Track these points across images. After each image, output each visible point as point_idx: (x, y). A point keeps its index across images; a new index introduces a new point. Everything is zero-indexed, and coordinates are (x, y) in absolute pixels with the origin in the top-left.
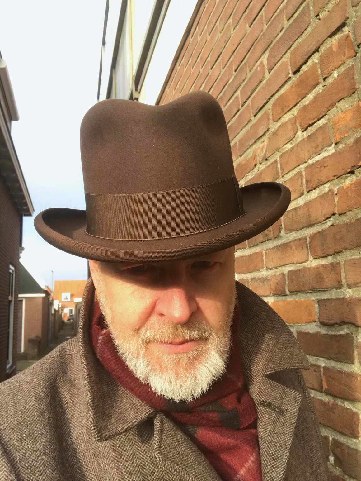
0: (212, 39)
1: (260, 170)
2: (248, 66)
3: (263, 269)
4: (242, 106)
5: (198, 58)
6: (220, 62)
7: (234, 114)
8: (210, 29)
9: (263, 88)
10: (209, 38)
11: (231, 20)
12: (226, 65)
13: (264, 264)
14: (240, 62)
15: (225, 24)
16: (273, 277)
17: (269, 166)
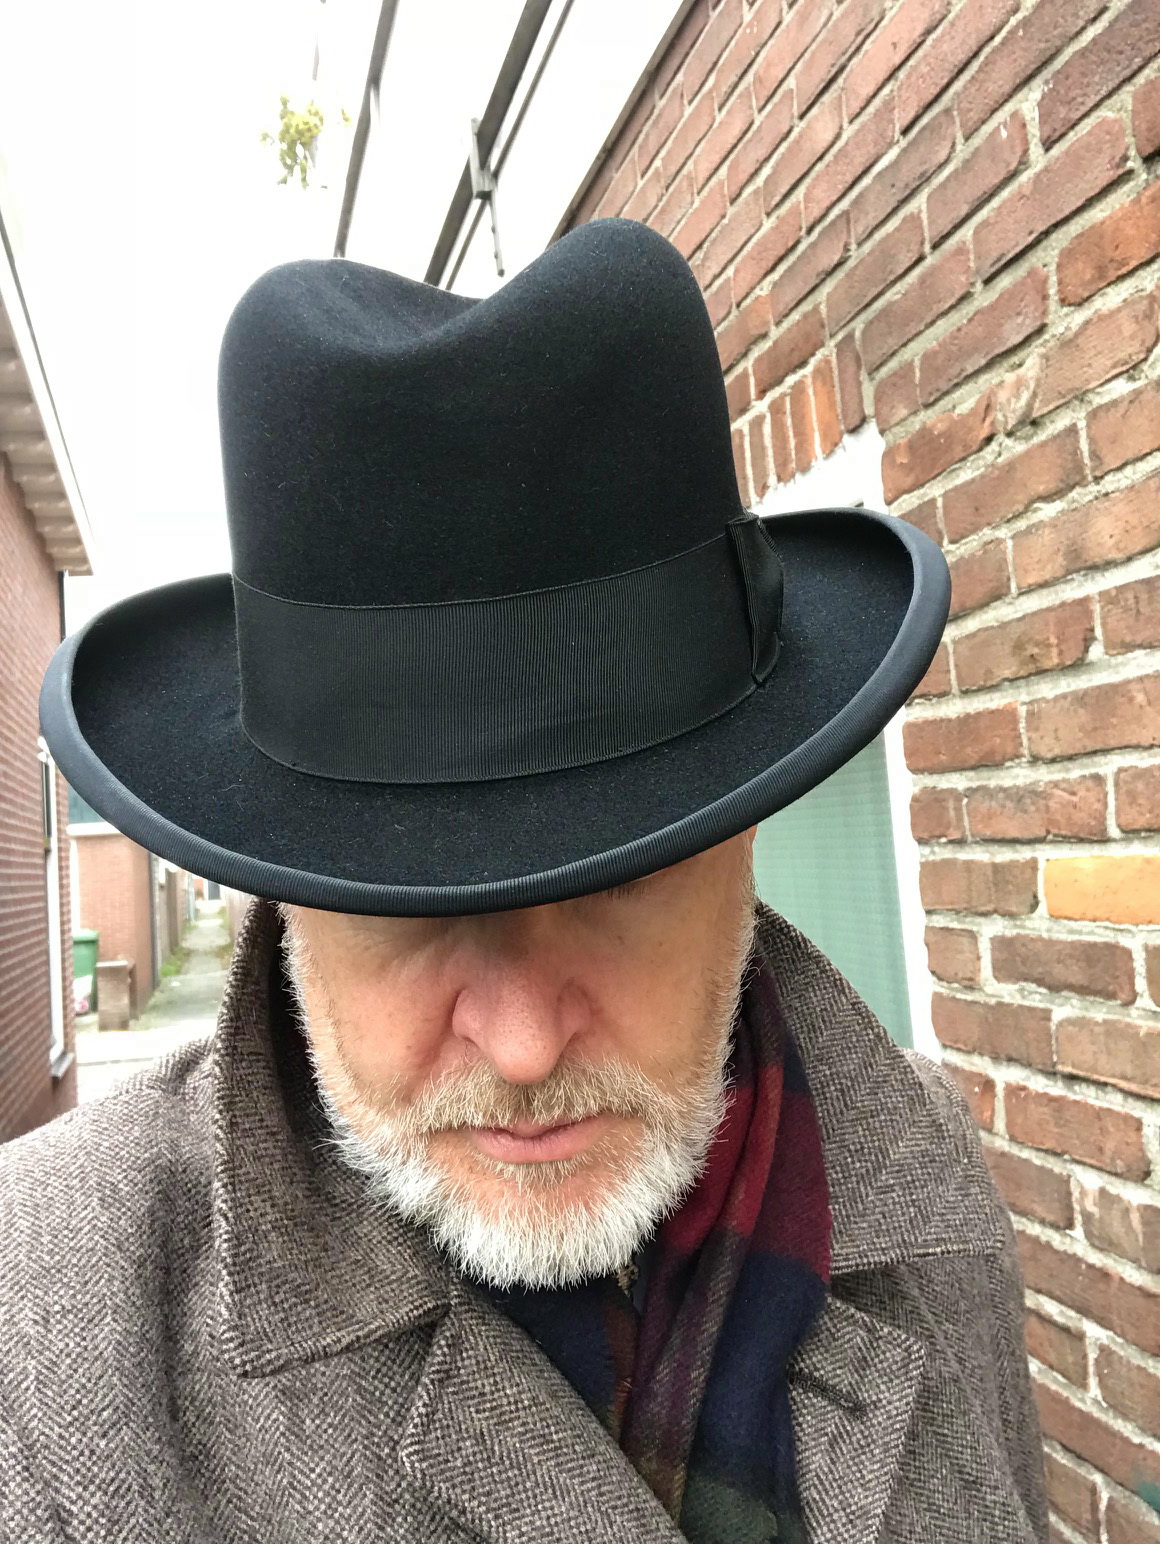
0: (803, 19)
1: (1007, 455)
2: (957, 120)
3: (1017, 761)
4: (935, 246)
5: (741, 77)
7: (900, 271)
9: (1022, 196)
10: (789, 17)
12: (863, 109)
13: (1021, 744)
14: (923, 104)
16: (1056, 785)
17: (1043, 444)
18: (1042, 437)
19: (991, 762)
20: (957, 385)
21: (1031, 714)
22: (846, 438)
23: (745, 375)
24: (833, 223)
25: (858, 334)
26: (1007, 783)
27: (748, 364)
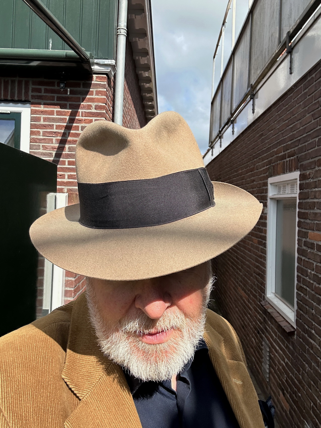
0: (299, 107)
1: (311, 181)
2: (311, 136)
4: (307, 150)
6: (301, 123)
7: (303, 151)
8: (298, 102)
9: (314, 150)
10: (297, 106)
11: (307, 108)
12: (303, 126)
13: (308, 217)
15: (304, 108)
16: (311, 223)
17: (314, 182)
18: (314, 181)
19: (306, 219)
20: (307, 170)
21: (310, 214)
22: (297, 170)
23: (286, 154)
24: (297, 140)
25: (299, 157)
26: (307, 222)
27: (287, 152)
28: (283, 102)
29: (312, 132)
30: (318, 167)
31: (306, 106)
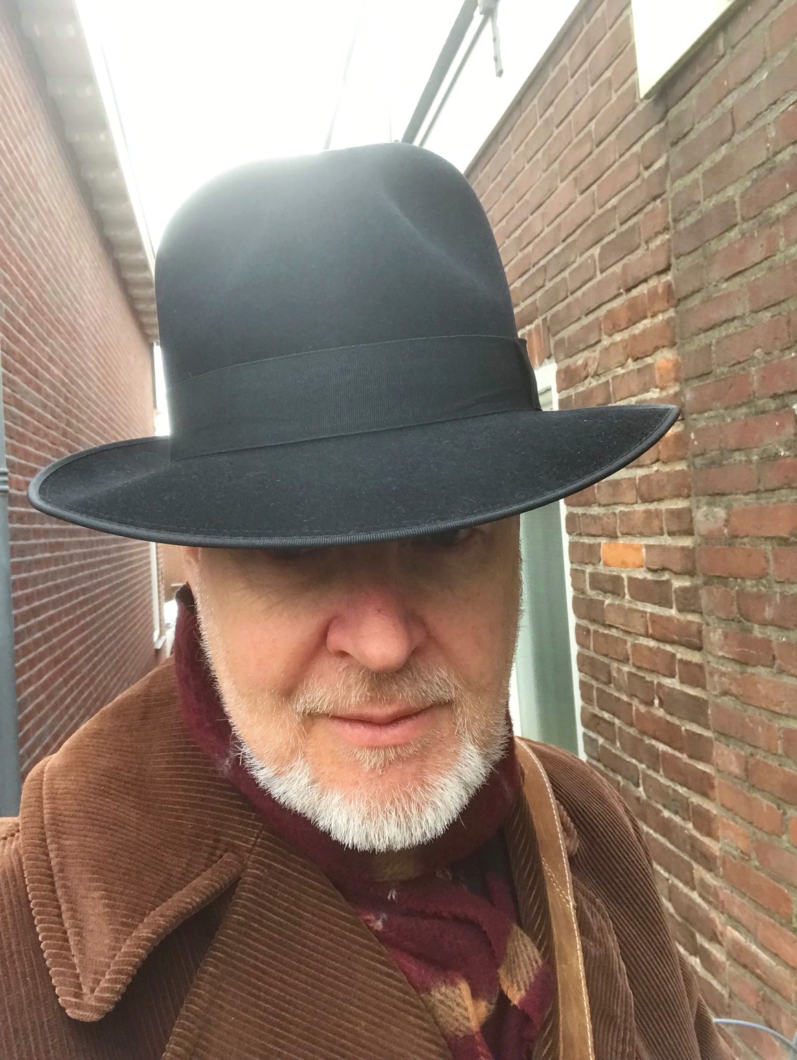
0: (532, 170)
1: (592, 385)
2: (577, 247)
3: (595, 504)
4: (572, 294)
5: (510, 183)
6: (543, 215)
7: (561, 298)
8: (530, 154)
9: (593, 287)
10: (527, 167)
11: (556, 165)
12: (552, 223)
13: (596, 498)
14: (568, 234)
15: (549, 165)
16: (604, 514)
17: (600, 385)
18: (600, 382)
19: (588, 504)
20: (578, 353)
22: (546, 360)
24: (538, 270)
25: (548, 319)
26: (592, 513)
28: (488, 167)
29: (578, 232)
30: (610, 335)
31: (555, 160)
